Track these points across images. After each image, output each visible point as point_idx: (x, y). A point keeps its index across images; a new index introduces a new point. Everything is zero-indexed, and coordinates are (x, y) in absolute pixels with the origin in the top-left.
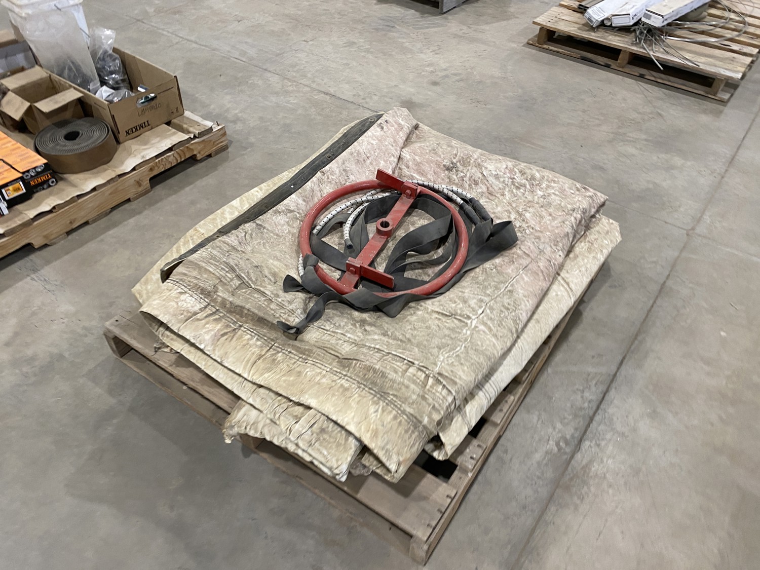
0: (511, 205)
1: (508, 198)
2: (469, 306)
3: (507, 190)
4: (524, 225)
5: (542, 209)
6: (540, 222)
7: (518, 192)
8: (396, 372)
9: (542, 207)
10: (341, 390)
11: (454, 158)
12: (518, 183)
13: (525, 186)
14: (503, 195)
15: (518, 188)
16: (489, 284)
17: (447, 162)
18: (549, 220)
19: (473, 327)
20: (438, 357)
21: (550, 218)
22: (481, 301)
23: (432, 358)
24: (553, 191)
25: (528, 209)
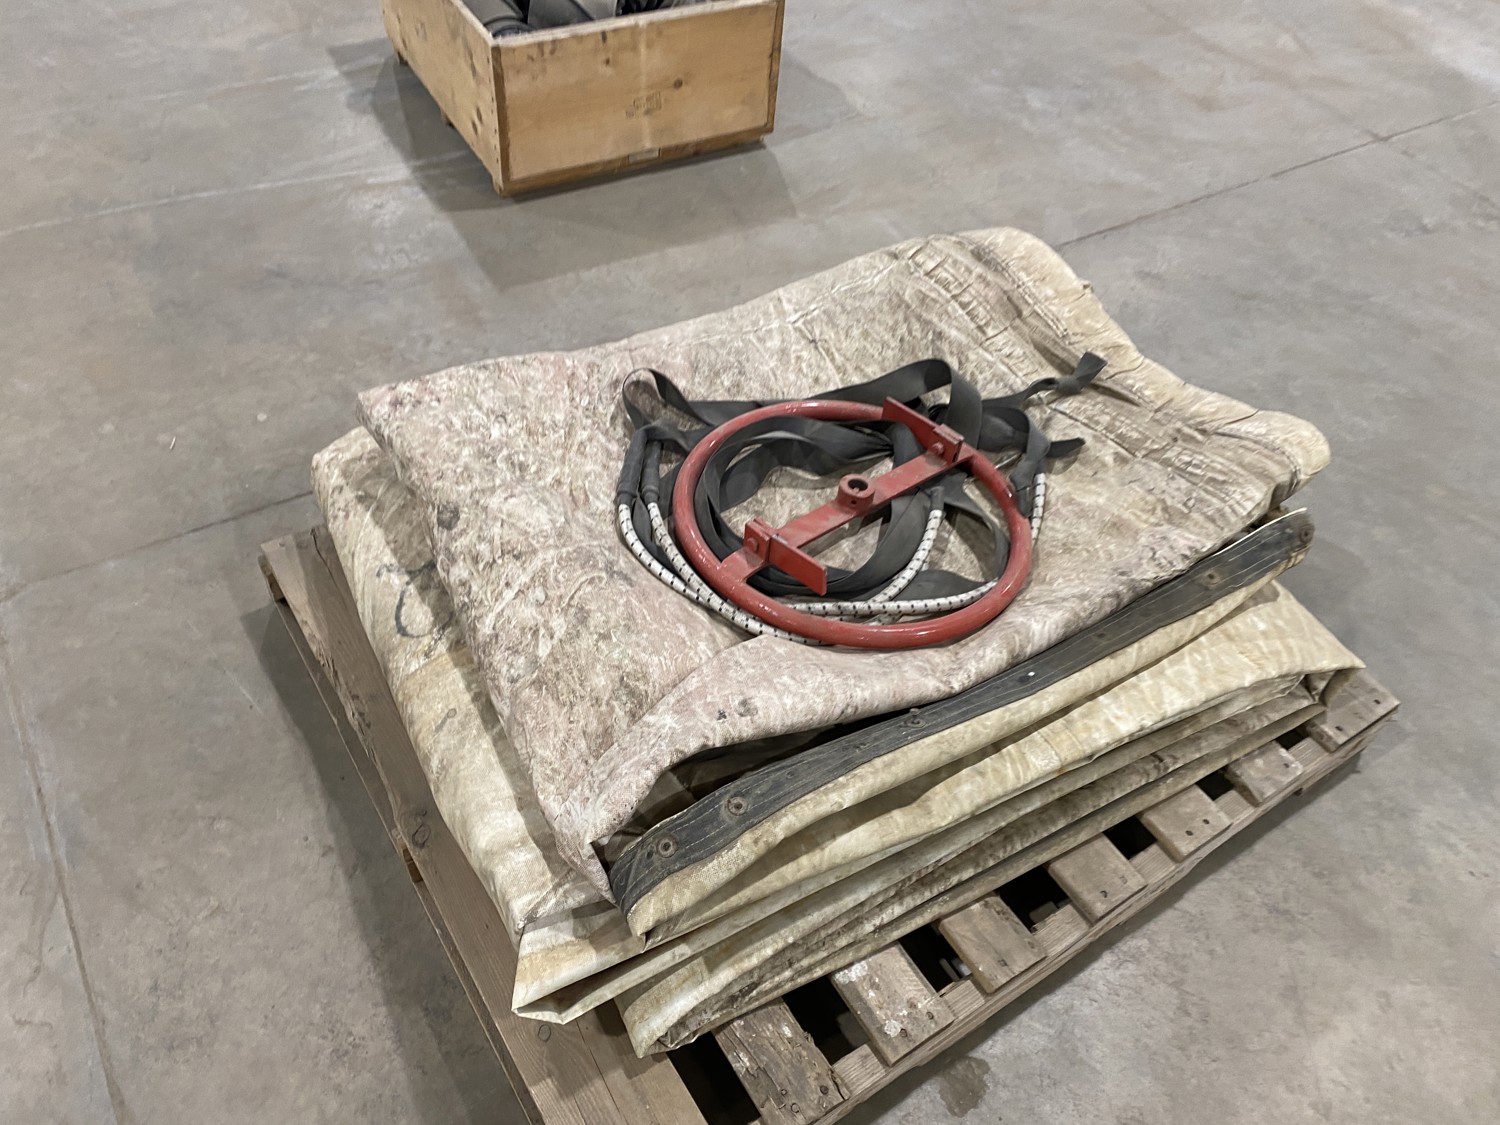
0: (564, 456)
1: (557, 470)
2: (783, 341)
3: (541, 483)
4: (579, 413)
5: (527, 404)
6: (551, 397)
7: (530, 462)
8: (955, 262)
9: (524, 407)
10: (1032, 269)
11: (600, 579)
12: (514, 472)
13: (509, 458)
14: (558, 482)
15: (523, 467)
16: (729, 354)
17: (624, 587)
18: (535, 388)
19: (800, 314)
20: (881, 281)
21: (530, 389)
22: (760, 339)
23: (892, 280)
24: (476, 412)
25: (548, 423)
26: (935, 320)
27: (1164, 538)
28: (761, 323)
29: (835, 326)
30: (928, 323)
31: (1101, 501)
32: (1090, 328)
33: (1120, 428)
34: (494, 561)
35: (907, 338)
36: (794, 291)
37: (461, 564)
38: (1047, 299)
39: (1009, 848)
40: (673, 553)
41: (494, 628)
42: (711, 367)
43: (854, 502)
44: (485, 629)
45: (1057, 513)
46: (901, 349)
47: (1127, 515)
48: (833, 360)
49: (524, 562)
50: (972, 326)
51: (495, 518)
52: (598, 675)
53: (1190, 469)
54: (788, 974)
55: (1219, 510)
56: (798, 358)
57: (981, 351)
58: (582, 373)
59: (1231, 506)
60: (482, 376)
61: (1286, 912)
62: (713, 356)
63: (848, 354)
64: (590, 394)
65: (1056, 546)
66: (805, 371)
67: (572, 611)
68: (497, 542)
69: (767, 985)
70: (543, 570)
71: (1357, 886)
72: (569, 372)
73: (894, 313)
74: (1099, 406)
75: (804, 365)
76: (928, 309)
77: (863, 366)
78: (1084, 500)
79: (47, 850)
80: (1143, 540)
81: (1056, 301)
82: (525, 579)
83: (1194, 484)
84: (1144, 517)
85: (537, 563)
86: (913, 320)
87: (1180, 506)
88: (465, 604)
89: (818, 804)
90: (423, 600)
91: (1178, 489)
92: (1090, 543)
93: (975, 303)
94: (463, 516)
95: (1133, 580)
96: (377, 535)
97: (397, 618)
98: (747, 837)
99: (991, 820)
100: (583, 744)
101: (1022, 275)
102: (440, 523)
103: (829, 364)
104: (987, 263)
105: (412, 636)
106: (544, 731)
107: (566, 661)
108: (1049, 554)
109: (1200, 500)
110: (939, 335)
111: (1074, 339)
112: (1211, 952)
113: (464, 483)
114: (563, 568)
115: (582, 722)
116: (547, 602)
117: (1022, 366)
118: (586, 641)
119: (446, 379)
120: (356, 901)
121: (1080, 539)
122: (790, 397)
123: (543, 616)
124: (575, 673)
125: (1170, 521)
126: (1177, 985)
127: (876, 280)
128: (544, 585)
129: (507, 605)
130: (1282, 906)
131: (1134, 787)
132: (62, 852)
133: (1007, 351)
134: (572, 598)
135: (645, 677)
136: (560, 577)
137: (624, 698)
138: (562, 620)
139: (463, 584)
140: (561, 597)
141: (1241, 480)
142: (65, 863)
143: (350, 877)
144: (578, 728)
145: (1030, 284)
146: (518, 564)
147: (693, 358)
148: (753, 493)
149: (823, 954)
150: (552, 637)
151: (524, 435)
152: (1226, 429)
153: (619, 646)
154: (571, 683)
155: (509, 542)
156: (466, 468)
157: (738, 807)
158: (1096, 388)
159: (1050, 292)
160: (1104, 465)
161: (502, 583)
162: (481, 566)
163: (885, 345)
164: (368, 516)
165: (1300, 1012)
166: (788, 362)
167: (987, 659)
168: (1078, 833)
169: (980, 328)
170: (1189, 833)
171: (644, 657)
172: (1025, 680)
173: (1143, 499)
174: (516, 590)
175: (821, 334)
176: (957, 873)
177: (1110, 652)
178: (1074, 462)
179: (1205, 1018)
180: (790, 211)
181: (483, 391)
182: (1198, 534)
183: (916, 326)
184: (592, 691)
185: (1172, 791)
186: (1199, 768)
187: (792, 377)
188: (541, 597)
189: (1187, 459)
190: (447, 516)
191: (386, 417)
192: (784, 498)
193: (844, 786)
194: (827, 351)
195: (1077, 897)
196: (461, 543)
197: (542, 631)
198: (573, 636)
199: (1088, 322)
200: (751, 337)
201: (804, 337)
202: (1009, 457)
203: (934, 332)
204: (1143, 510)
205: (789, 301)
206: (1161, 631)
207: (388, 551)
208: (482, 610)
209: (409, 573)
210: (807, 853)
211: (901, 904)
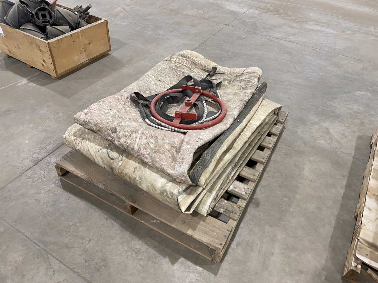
0: (127, 114)
1: (128, 116)
2: (154, 82)
3: (127, 120)
4: (124, 106)
6: (117, 104)
7: (122, 116)
8: (179, 58)
10: (194, 56)
14: (130, 119)
15: (122, 118)
16: (145, 87)
19: (154, 76)
20: (167, 66)
22: (150, 83)
23: (168, 65)
24: (105, 110)
25: (120, 109)
26: (181, 70)
27: (245, 93)
28: (148, 80)
29: (162, 77)
30: (180, 71)
31: (230, 91)
32: (209, 64)
33: (226, 78)
34: (131, 135)
35: (177, 75)
36: (150, 72)
37: (123, 138)
38: (199, 61)
39: (245, 155)
40: (162, 123)
41: (138, 147)
42: (143, 90)
43: (190, 104)
44: (136, 148)
45: (223, 96)
46: (177, 77)
47: (236, 91)
48: (165, 83)
49: (137, 132)
50: (189, 69)
51: (126, 127)
52: (166, 146)
53: (242, 80)
54: (222, 191)
55: (252, 85)
56: (159, 84)
57: (193, 73)
58: (120, 98)
59: (253, 83)
60: (101, 103)
61: (288, 154)
62: (143, 88)
63: (168, 81)
64: (124, 102)
65: (227, 101)
66: (161, 86)
67: (153, 137)
68: (129, 131)
69: (220, 194)
70: (142, 132)
71: (296, 146)
72: (117, 98)
73: (172, 71)
74: (220, 76)
75: (161, 85)
76: (179, 68)
77: (172, 83)
78: (227, 92)
79: (38, 247)
80: (241, 95)
81: (201, 61)
82: (139, 135)
83: (245, 82)
84: (239, 91)
85: (140, 132)
86: (177, 71)
87: (245, 86)
88: (128, 146)
89: (221, 150)
90: (113, 151)
91: (243, 84)
92: (232, 98)
93: (187, 65)
94: (118, 129)
95: (245, 100)
96: (92, 144)
97: (109, 157)
98: (213, 160)
99: (242, 150)
100: (170, 159)
101: (192, 57)
102: (113, 132)
103: (165, 84)
104: (185, 57)
105: (116, 159)
106: (162, 160)
107: (158, 146)
108: (226, 103)
109: (248, 84)
110: (183, 72)
111: (208, 66)
112: (281, 165)
113: (114, 123)
114: (146, 131)
115: (168, 156)
116: (147, 138)
117: (201, 74)
118: (160, 141)
119: (94, 106)
120: (120, 225)
121: (230, 98)
122: (161, 92)
123: (148, 140)
124: (161, 147)
125: (244, 90)
126: (279, 172)
127: (165, 66)
128: (144, 135)
129: (138, 141)
130: (287, 153)
131: (258, 139)
132: (42, 246)
133: (197, 72)
134: (152, 135)
135: (175, 143)
136: (147, 132)
137: (173, 149)
138: (152, 140)
139: (125, 142)
140: (149, 136)
141: (253, 79)
142: (45, 248)
143: (116, 221)
144: (168, 157)
145: (195, 59)
146: (136, 133)
147: (139, 90)
148: (167, 110)
149: (226, 185)
150: (152, 143)
151: (117, 112)
152: (244, 72)
153: (167, 140)
154: (162, 149)
155: (132, 130)
156: (112, 120)
157: (208, 156)
158: (216, 74)
159: (199, 59)
160: (227, 85)
161: (135, 138)
162: (128, 137)
163: (174, 77)
164: (87, 142)
165: (299, 168)
166: (158, 86)
167: (230, 120)
168: (254, 150)
169: (190, 69)
170: (270, 144)
171: (173, 140)
172: (238, 122)
173: (238, 88)
174: (139, 138)
175: (160, 79)
176: (240, 163)
177: (249, 112)
178: (221, 87)
179: (286, 175)
180: (124, 65)
181: (103, 106)
182: (251, 90)
183: (178, 72)
184: (167, 149)
185: (264, 138)
186: (266, 133)
187: (160, 88)
188: (145, 137)
189: (241, 79)
190: (114, 130)
191: (85, 117)
192: (174, 109)
193: (223, 146)
194: (163, 81)
195: (259, 161)
196: (121, 134)
197: (149, 143)
198: (157, 142)
199: (208, 63)
200: (148, 83)
201: (157, 80)
202: (208, 90)
203: (182, 72)
204: (239, 90)
205: (150, 74)
206: (254, 107)
207: (97, 146)
208: (133, 145)
209: (106, 148)
210: (221, 162)
211: (234, 171)
